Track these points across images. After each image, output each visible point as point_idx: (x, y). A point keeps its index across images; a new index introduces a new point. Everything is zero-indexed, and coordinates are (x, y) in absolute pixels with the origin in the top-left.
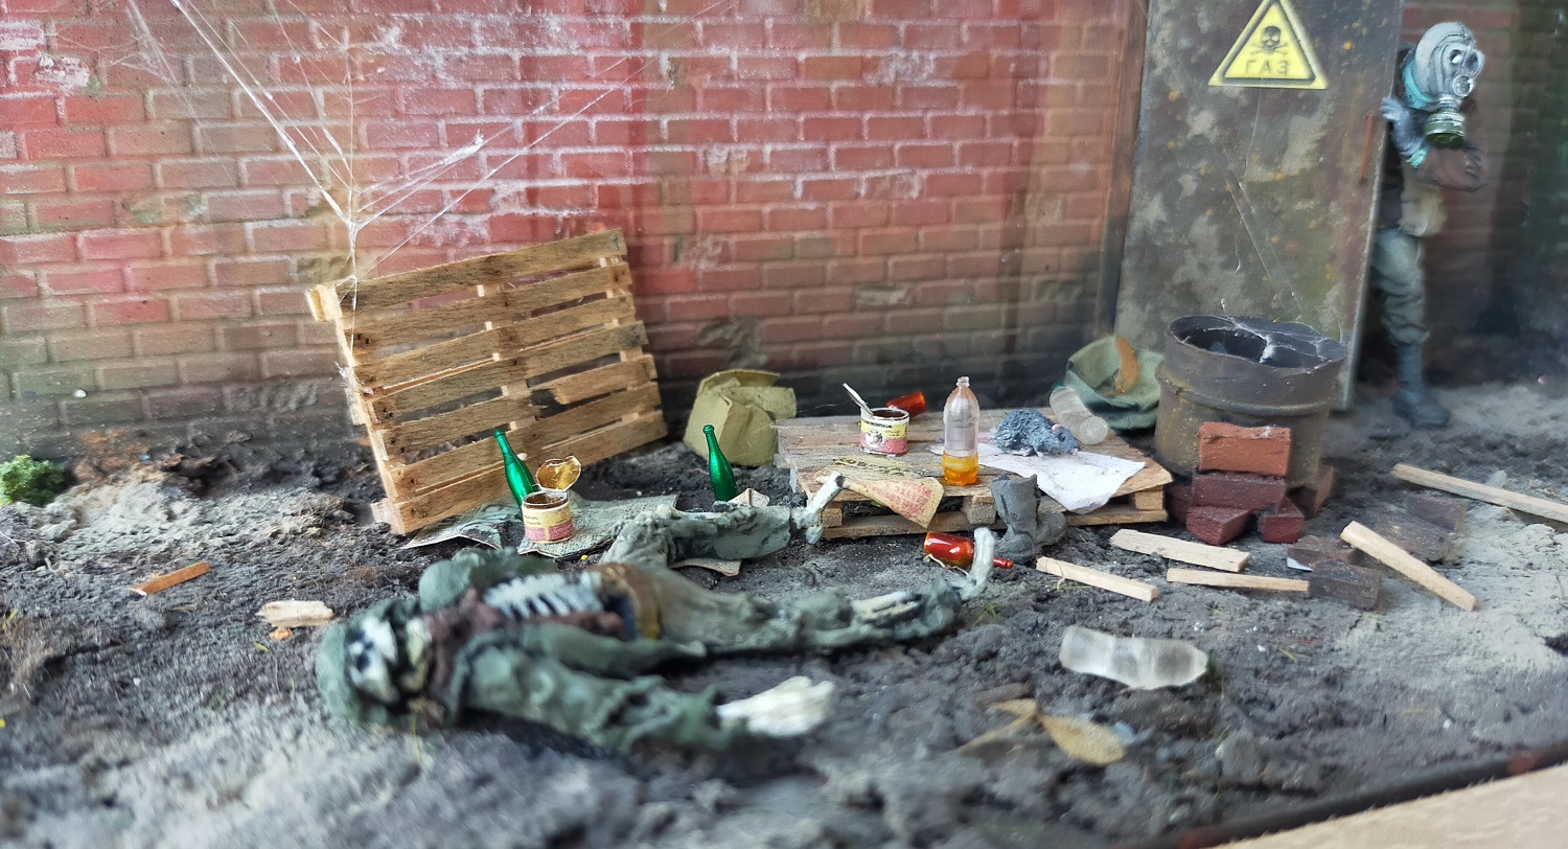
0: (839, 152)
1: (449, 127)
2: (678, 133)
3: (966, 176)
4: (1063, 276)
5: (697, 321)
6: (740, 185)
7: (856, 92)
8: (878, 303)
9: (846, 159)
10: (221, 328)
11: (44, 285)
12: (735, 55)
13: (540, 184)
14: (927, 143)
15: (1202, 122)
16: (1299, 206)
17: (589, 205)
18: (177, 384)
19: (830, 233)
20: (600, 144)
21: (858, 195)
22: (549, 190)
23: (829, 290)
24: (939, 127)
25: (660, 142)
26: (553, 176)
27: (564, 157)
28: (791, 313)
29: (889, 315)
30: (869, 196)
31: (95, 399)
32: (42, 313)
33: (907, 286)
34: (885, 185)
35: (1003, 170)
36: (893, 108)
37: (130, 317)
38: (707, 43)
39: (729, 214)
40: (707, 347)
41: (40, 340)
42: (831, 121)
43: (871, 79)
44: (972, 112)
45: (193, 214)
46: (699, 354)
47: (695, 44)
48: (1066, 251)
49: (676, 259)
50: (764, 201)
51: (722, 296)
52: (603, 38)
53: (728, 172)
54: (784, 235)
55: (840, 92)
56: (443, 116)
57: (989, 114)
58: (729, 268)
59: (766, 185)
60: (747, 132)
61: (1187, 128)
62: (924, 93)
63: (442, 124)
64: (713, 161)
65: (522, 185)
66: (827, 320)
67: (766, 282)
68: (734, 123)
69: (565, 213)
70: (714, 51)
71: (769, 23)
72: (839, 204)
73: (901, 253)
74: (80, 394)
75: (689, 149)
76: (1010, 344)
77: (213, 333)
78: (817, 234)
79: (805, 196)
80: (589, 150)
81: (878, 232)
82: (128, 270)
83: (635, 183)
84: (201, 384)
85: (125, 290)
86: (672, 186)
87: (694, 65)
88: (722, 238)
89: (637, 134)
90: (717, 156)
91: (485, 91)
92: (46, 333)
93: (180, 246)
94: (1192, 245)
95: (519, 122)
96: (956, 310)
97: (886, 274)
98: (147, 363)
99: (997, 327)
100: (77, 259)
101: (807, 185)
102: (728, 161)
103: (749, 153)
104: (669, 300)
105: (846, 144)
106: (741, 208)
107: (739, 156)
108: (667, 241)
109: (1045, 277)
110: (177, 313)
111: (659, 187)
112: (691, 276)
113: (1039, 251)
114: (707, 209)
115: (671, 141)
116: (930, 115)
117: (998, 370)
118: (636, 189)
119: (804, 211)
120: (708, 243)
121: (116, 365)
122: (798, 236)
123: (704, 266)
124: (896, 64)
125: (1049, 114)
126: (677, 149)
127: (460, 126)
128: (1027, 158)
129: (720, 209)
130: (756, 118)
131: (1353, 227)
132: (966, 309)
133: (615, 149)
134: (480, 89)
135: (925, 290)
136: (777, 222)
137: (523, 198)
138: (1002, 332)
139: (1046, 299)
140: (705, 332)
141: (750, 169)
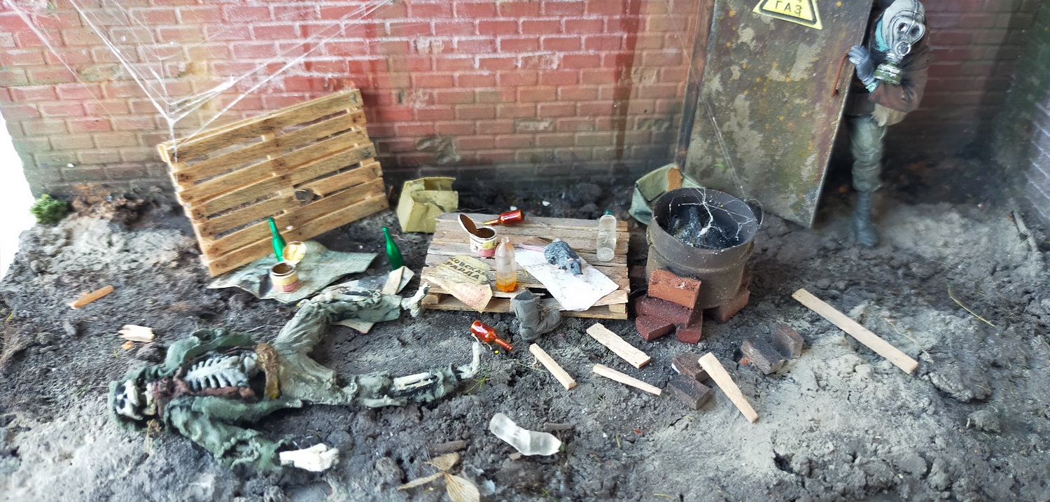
0: (502, 42)
1: (256, 29)
2: (396, 31)
3: (590, 56)
4: (656, 116)
6: (438, 61)
7: (513, 5)
8: (531, 128)
9: (506, 46)
10: (140, 135)
11: (43, 112)
13: (313, 59)
14: (563, 36)
15: (747, 35)
16: (798, 101)
17: (344, 71)
18: (121, 162)
19: (499, 89)
20: (348, 36)
21: (516, 67)
22: (319, 63)
23: (499, 121)
24: (570, 26)
25: (386, 35)
26: (320, 54)
27: (326, 44)
28: (475, 133)
29: (538, 137)
30: (524, 67)
31: (78, 168)
32: (44, 125)
33: (549, 120)
34: (535, 60)
35: (616, 52)
36: (539, 15)
37: (91, 128)
39: (432, 77)
40: (423, 151)
41: (45, 139)
42: (497, 22)
44: (594, 17)
45: (116, 76)
46: (418, 155)
48: (658, 102)
49: (400, 101)
50: (454, 69)
51: (430, 123)
53: (430, 52)
54: (468, 90)
55: (503, 7)
56: (251, 22)
57: (606, 19)
58: (433, 107)
59: (455, 61)
60: (441, 29)
61: (738, 37)
62: (560, 6)
63: (251, 27)
64: (420, 46)
65: (302, 59)
66: (498, 138)
67: (458, 115)
68: (433, 24)
69: (330, 75)
72: (503, 72)
73: (546, 101)
74: (71, 165)
75: (405, 39)
76: (619, 153)
77: (136, 137)
78: (490, 89)
79: (481, 67)
80: (342, 40)
81: (531, 88)
82: (86, 105)
83: (371, 59)
84: (134, 162)
85: (86, 115)
86: (395, 61)
88: (429, 91)
89: (370, 31)
90: (423, 43)
91: (275, 8)
92: (47, 135)
93: (112, 93)
94: (735, 110)
95: (297, 24)
96: (583, 134)
97: (536, 112)
98: (103, 151)
99: (611, 144)
100: (57, 99)
101: (483, 61)
102: (430, 46)
103: (443, 42)
104: (397, 125)
105: (507, 37)
106: (440, 73)
107: (438, 44)
108: (394, 92)
109: (644, 116)
110: (115, 127)
111: (387, 61)
112: (411, 112)
113: (640, 101)
114: (418, 74)
115: (393, 35)
116: (565, 19)
117: (611, 168)
118: (372, 63)
119: (481, 76)
120: (420, 92)
121: (87, 152)
122: (478, 90)
123: (418, 106)
125: (649, 18)
126: (397, 39)
127: (262, 28)
128: (632, 43)
129: (426, 74)
130: (447, 21)
131: (828, 122)
132: (589, 134)
133: (358, 40)
134: (272, 6)
135: (562, 122)
136: (463, 81)
137: (303, 67)
138: (614, 148)
139: (644, 128)
140: (421, 142)
141: (444, 51)
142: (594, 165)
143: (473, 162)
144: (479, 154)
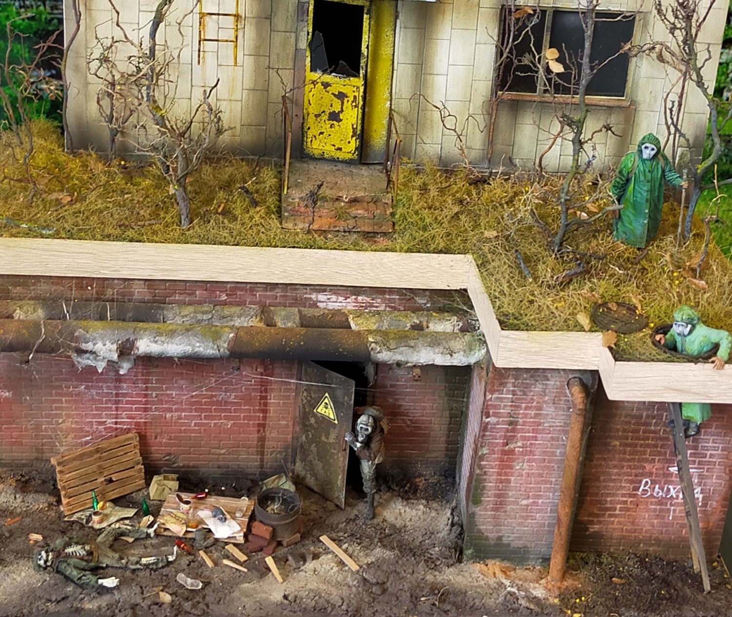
1: (96, 407)
2: (158, 410)
3: (245, 423)
4: (279, 450)
5: (162, 454)
6: (175, 423)
7: (210, 402)
8: (218, 453)
9: (206, 417)
12: (174, 393)
13: (119, 420)
14: (232, 415)
16: (333, 451)
17: (132, 426)
18: (22, 460)
19: (202, 435)
20: (136, 412)
21: (211, 427)
22: (121, 422)
23: (202, 449)
24: (236, 411)
25: (152, 412)
26: (122, 418)
27: (126, 414)
28: (190, 454)
29: (221, 457)
30: (214, 427)
33: (226, 450)
34: (219, 424)
36: (221, 406)
37: (12, 444)
38: (166, 390)
39: (172, 429)
40: (165, 460)
42: (202, 408)
43: (215, 399)
44: (246, 407)
46: (162, 462)
47: (163, 390)
48: (280, 444)
49: (156, 439)
50: (183, 426)
51: (169, 449)
52: (137, 389)
53: (172, 419)
54: (188, 435)
55: (205, 402)
56: (94, 405)
57: (252, 408)
58: (172, 442)
59: (183, 423)
60: (177, 410)
61: (310, 421)
62: (231, 403)
64: (167, 416)
65: (114, 420)
66: (202, 456)
67: (182, 446)
68: (174, 408)
69: (125, 427)
70: (168, 392)
71: (184, 386)
72: (205, 428)
73: (225, 441)
75: (161, 414)
76: (262, 467)
77: (32, 449)
78: (199, 435)
79: (195, 426)
80: (133, 413)
81: (217, 435)
82: (13, 434)
83: (145, 421)
86: (155, 422)
87: (163, 395)
88: (170, 435)
89: (146, 410)
90: (168, 415)
93: (26, 430)
94: (311, 451)
95: (114, 406)
96: (243, 457)
97: (220, 446)
99: (257, 461)
101: (195, 424)
102: (172, 417)
103: (178, 415)
104: (153, 449)
105: (207, 414)
106: (175, 428)
107: (175, 416)
108: (153, 435)
109: (273, 450)
111: (152, 422)
112: (161, 443)
113: (270, 443)
114: (165, 428)
115: (155, 412)
116: (233, 408)
117: (257, 472)
118: (145, 423)
119: (194, 430)
120: (166, 435)
122: (193, 435)
123: (164, 441)
124: (221, 396)
125: (272, 409)
126: (157, 413)
128: (265, 418)
129: (169, 428)
130: (180, 407)
132: (247, 457)
133: (140, 413)
134: (104, 399)
135: (232, 451)
136: (185, 431)
137: (114, 424)
138: (258, 463)
139: (273, 455)
140: (164, 457)
141: (178, 419)
142: (249, 471)
143: (189, 467)
144: (191, 464)
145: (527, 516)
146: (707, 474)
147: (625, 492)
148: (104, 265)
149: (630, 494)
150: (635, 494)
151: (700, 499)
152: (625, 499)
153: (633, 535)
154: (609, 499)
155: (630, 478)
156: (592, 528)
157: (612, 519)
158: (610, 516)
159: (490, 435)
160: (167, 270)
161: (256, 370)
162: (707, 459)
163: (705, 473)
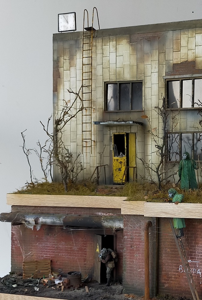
2: (57, 252)
3: (80, 258)
4: (90, 268)
5: (58, 268)
6: (61, 257)
7: (71, 250)
9: (70, 255)
12: (61, 246)
14: (77, 255)
17: (50, 257)
23: (69, 267)
24: (78, 253)
25: (55, 253)
26: (48, 255)
30: (72, 259)
36: (74, 252)
39: (61, 259)
42: (69, 252)
44: (80, 252)
48: (90, 266)
49: (56, 262)
52: (51, 245)
55: (69, 250)
57: (82, 253)
58: (61, 264)
59: (64, 257)
62: (76, 250)
64: (59, 254)
65: (45, 255)
68: (61, 252)
70: (59, 246)
71: (64, 244)
72: (69, 259)
74: (16, 267)
78: (68, 262)
80: (50, 253)
87: (58, 247)
88: (60, 261)
91: (43, 248)
92: (15, 263)
101: (67, 257)
102: (61, 255)
108: (56, 261)
113: (87, 265)
114: (59, 259)
118: (53, 257)
119: (67, 260)
121: (19, 266)
122: (66, 262)
123: (59, 263)
124: (74, 248)
125: (87, 253)
130: (63, 251)
133: (52, 253)
136: (64, 260)
145: (140, 276)
146: (201, 263)
147: (174, 270)
148: (42, 202)
149: (176, 271)
150: (178, 271)
151: (200, 274)
152: (175, 273)
153: (180, 289)
154: (169, 273)
155: (175, 264)
156: (166, 285)
157: (172, 282)
158: (171, 280)
159: (126, 243)
160: (57, 204)
161: (83, 239)
162: (200, 257)
163: (200, 263)
